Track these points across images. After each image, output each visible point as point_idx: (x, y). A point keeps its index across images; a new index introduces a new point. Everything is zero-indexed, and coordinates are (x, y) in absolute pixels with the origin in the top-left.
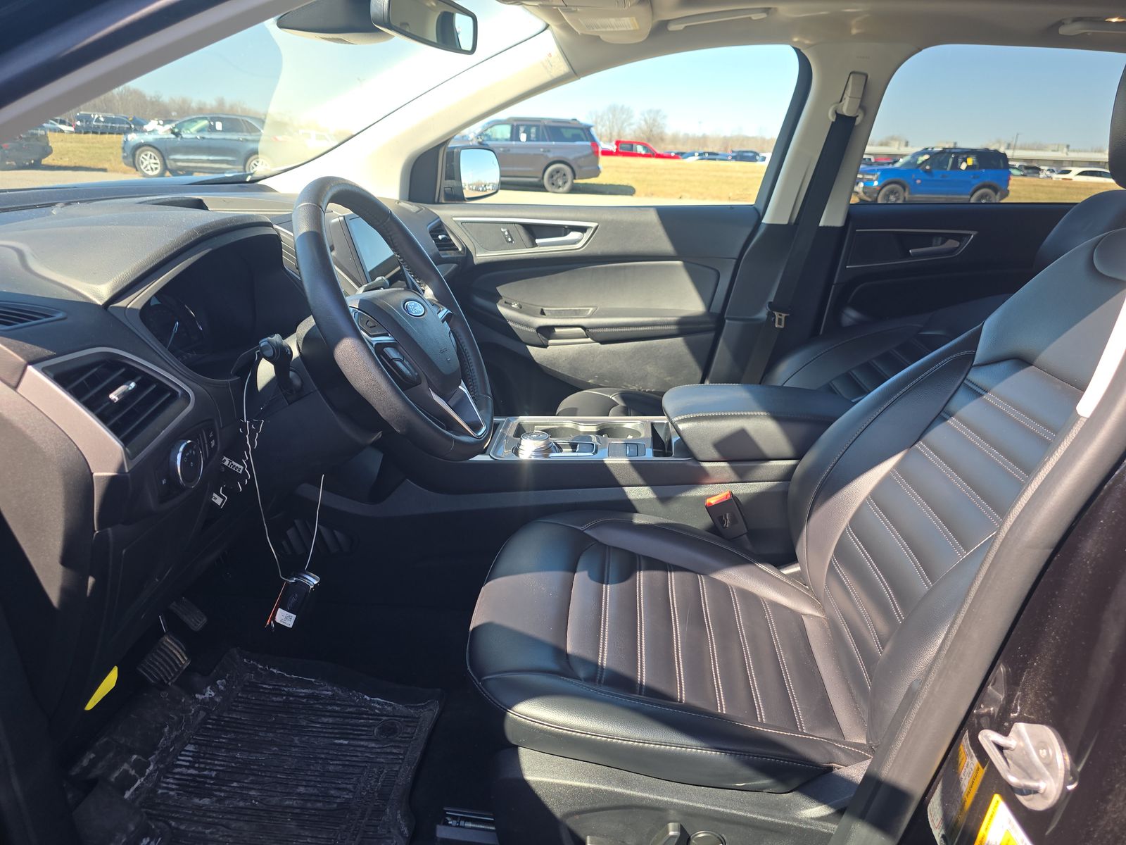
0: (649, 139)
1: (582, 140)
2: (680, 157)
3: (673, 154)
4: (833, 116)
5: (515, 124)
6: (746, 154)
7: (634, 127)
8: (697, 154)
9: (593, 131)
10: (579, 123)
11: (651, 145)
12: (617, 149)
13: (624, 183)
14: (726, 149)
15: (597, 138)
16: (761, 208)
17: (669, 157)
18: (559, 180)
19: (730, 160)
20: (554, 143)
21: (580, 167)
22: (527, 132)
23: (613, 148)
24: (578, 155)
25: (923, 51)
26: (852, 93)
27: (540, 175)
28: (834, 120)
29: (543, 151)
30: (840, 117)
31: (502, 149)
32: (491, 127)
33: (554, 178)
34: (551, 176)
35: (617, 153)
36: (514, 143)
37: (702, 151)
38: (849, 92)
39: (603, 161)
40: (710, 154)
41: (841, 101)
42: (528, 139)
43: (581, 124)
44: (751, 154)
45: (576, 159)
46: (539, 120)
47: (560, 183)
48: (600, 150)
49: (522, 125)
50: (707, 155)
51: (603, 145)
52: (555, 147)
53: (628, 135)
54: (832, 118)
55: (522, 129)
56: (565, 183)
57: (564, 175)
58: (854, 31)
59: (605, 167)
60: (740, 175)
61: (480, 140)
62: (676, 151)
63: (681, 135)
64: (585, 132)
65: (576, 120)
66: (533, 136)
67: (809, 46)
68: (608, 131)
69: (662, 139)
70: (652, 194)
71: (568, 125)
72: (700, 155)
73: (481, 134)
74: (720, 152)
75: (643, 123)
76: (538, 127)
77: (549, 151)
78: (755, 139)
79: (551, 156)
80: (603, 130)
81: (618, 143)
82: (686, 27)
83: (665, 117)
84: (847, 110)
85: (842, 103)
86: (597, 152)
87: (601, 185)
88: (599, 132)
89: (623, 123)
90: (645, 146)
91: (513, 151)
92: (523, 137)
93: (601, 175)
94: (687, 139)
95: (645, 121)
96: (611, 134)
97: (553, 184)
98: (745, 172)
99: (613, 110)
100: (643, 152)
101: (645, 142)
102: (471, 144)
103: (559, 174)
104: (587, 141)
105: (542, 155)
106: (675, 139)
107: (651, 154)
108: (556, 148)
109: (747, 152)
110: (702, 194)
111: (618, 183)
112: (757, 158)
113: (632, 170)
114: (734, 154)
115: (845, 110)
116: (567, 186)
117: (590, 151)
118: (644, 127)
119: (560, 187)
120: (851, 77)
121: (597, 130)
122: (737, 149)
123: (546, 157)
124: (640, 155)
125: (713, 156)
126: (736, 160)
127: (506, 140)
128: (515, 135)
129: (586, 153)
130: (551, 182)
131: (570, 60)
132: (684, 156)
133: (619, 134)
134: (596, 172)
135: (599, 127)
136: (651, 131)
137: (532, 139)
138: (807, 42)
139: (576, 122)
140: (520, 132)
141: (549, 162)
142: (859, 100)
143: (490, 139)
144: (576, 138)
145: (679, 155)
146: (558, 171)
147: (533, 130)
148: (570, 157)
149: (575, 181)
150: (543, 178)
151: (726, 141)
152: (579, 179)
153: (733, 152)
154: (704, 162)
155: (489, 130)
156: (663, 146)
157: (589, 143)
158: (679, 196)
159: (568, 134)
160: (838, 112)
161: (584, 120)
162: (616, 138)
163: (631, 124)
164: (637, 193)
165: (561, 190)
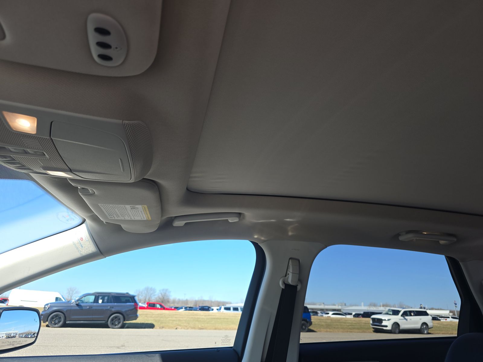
0: (162, 302)
1: (130, 302)
2: (176, 309)
3: (173, 308)
4: (283, 285)
5: (97, 295)
6: (205, 308)
7: (156, 296)
8: (184, 308)
9: (136, 298)
10: (129, 295)
11: (163, 304)
12: (147, 306)
13: (149, 322)
14: (196, 305)
15: (138, 301)
16: (239, 350)
17: (172, 309)
18: (116, 322)
19: (198, 310)
20: (116, 304)
21: (128, 315)
22: (103, 299)
23: (145, 306)
24: (127, 309)
25: (328, 247)
26: (293, 270)
27: (107, 320)
28: (284, 288)
29: (110, 308)
30: (287, 285)
31: (88, 307)
32: (84, 297)
33: (114, 321)
34: (112, 320)
35: (147, 308)
36: (95, 304)
37: (186, 306)
38: (291, 270)
39: (140, 312)
40: (189, 308)
41: (286, 276)
42: (103, 302)
43: (130, 295)
44: (207, 308)
45: (126, 311)
46: (110, 293)
47: (117, 323)
48: (138, 307)
49: (101, 296)
50: (188, 308)
51: (140, 304)
52: (115, 306)
53: (153, 300)
54: (282, 286)
55: (100, 297)
56: (119, 323)
57: (119, 319)
58: (290, 234)
59: (140, 315)
60: (203, 317)
61: (77, 303)
62: (175, 307)
63: (177, 300)
64: (131, 299)
65: (128, 293)
66: (105, 300)
67: (263, 242)
68: (144, 298)
69: (168, 302)
70: (163, 327)
71: (124, 295)
72: (185, 308)
73: (78, 300)
74: (194, 307)
75: (160, 295)
76: (108, 296)
77: (113, 308)
78: (208, 301)
79: (113, 310)
80: (142, 298)
81: (147, 303)
82: (186, 223)
83: (170, 292)
84: (292, 281)
85: (287, 277)
86: (137, 308)
87: (138, 324)
88: (140, 299)
89: (151, 295)
90: (161, 305)
91: (94, 308)
92: (100, 301)
93: (138, 319)
94: (179, 301)
95: (161, 294)
96: (145, 299)
97: (113, 324)
98: (205, 316)
99: (147, 289)
100: (160, 307)
101: (161, 303)
102: (72, 305)
103: (117, 319)
104: (133, 303)
105: (109, 310)
106: (174, 302)
107: (163, 308)
108: (117, 306)
109: (205, 307)
110: (186, 327)
111: (146, 322)
112: (210, 309)
113: (153, 316)
114: (200, 308)
115: (290, 280)
116: (120, 325)
117: (133, 307)
118: (161, 297)
119: (116, 325)
120: (290, 261)
121: (139, 297)
122: (201, 305)
123: (111, 310)
124: (158, 309)
125: (191, 309)
126: (201, 310)
127: (92, 303)
128: (96, 300)
129: (131, 308)
130: (112, 323)
131: (97, 242)
132: (178, 309)
133: (149, 300)
134: (136, 317)
135: (140, 297)
136: (164, 298)
137: (105, 302)
138: (263, 238)
139: (128, 294)
140: (99, 299)
141: (112, 313)
142: (298, 275)
143: (83, 302)
144: (127, 301)
145: (176, 308)
146: (116, 317)
147: (106, 298)
148: (123, 310)
149: (124, 322)
150: (108, 321)
151: (196, 302)
152: (126, 321)
153: (199, 307)
154: (187, 311)
155: (83, 298)
156: (168, 304)
157: (133, 304)
158: (175, 328)
159: (123, 300)
160: (286, 282)
161: (132, 293)
162: (147, 301)
163: (155, 295)
164: (155, 327)
165: (117, 326)
